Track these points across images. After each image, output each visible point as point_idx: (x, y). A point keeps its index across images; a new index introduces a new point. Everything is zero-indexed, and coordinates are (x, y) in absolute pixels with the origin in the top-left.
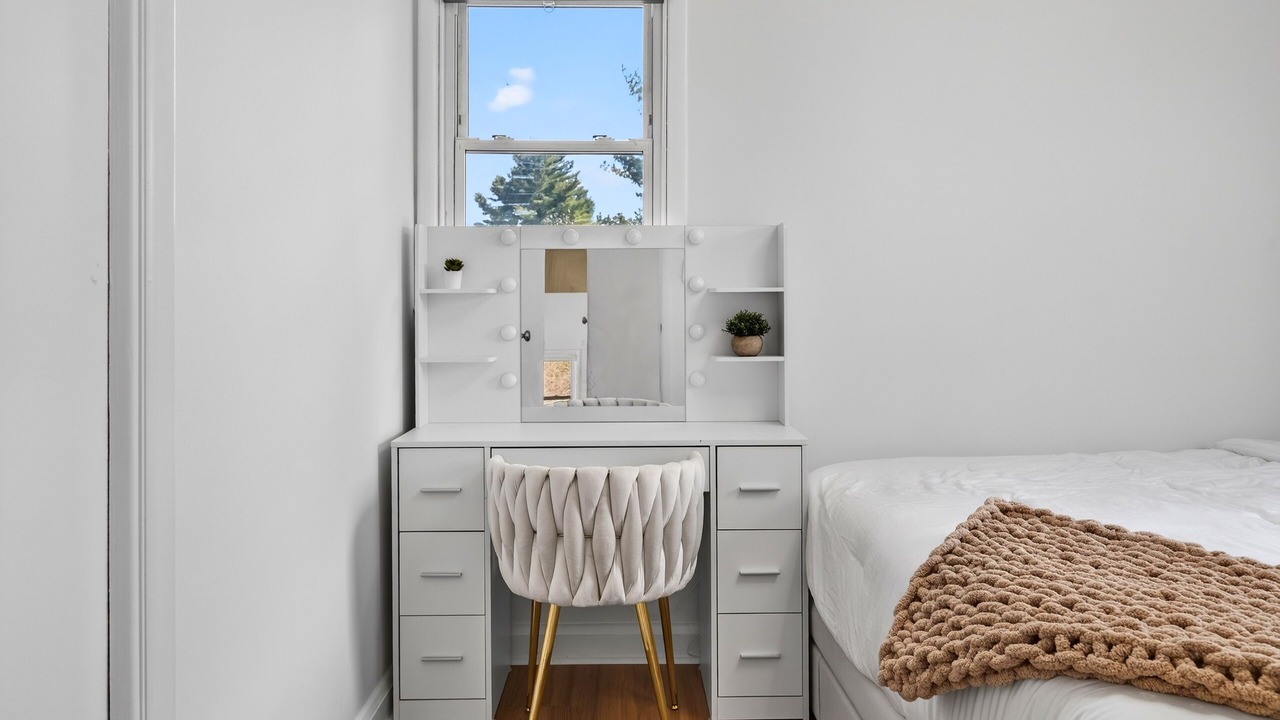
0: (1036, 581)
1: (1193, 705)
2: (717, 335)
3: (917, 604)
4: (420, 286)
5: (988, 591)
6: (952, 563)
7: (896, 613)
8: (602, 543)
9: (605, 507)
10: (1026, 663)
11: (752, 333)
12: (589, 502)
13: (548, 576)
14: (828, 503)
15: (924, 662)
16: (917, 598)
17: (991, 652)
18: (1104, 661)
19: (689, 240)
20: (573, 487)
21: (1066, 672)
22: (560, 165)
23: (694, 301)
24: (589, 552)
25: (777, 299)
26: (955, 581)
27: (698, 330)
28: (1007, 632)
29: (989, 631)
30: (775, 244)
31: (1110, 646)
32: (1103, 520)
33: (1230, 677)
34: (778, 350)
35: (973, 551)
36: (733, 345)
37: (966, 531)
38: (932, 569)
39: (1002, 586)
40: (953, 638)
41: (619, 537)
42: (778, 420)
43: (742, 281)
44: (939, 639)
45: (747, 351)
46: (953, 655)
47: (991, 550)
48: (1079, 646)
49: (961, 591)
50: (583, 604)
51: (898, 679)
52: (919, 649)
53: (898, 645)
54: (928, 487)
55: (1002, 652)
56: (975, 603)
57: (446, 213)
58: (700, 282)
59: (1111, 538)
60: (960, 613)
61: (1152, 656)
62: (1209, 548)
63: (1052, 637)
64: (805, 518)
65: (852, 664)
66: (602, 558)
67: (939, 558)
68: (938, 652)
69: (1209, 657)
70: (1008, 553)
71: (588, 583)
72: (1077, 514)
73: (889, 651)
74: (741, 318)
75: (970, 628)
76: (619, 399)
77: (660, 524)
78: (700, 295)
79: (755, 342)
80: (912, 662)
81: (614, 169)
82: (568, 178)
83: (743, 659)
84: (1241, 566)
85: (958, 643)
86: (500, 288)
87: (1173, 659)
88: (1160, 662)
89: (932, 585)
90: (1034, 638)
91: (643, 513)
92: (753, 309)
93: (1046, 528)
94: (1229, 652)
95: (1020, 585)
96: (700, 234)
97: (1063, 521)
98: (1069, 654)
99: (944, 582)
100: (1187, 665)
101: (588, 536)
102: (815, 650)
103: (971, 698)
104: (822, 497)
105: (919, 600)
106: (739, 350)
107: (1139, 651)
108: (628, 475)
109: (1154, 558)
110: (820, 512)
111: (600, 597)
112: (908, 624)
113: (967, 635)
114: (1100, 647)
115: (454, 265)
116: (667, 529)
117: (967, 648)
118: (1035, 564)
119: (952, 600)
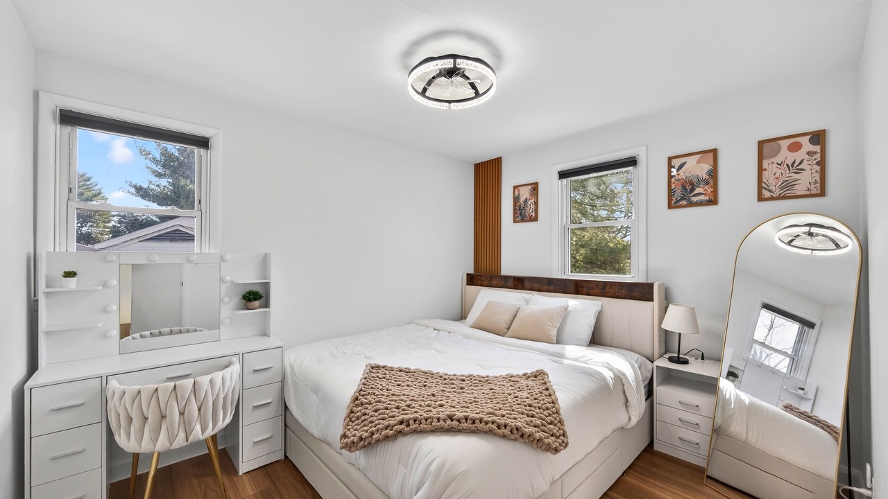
0: (395, 398)
1: (452, 433)
2: (237, 300)
3: (352, 414)
4: (42, 287)
5: (380, 406)
6: (363, 396)
7: (345, 420)
8: (191, 415)
9: (193, 398)
10: (400, 432)
11: (255, 299)
12: (183, 397)
13: (155, 440)
14: (296, 369)
15: (361, 439)
16: (352, 412)
17: (387, 431)
18: (426, 426)
19: (222, 259)
20: (174, 392)
21: (415, 432)
22: (88, 183)
23: (224, 287)
24: (182, 421)
25: (266, 286)
26: (366, 403)
27: (227, 299)
28: (392, 422)
29: (386, 423)
30: (265, 261)
31: (426, 420)
32: (404, 366)
33: (460, 423)
34: (267, 305)
35: (368, 388)
36: (245, 305)
37: (364, 381)
38: (357, 399)
39: (384, 403)
40: (371, 427)
41: (199, 409)
42: (265, 334)
43: (250, 278)
44: (366, 428)
45: (253, 307)
46: (372, 434)
47: (374, 387)
48: (417, 422)
49: (369, 407)
50: (177, 447)
51: (350, 447)
52: (358, 434)
53: (348, 433)
54: (335, 357)
55: (392, 430)
56: (376, 411)
57: (60, 243)
58: (228, 278)
59: (407, 372)
60: (372, 416)
61: (439, 421)
62: (435, 372)
63: (408, 421)
64: (284, 376)
65: (313, 436)
66: (190, 423)
67: (357, 394)
68: (366, 434)
69: (454, 418)
70: (381, 387)
71: (182, 435)
72: (396, 365)
73: (344, 436)
74: (250, 293)
75: (377, 422)
76: (172, 329)
77: (222, 396)
78: (228, 284)
79: (257, 303)
80: (356, 439)
81: (129, 192)
82: (94, 190)
83: (254, 442)
84: (445, 377)
85: (374, 429)
86: (105, 285)
87: (444, 421)
88: (442, 423)
89: (357, 406)
90: (401, 423)
91: (213, 395)
92: (255, 289)
93: (387, 372)
94: (459, 415)
95: (390, 401)
96: (229, 257)
97: (392, 369)
98: (415, 426)
99: (362, 404)
100: (449, 422)
101: (182, 414)
102: (288, 430)
103: (375, 448)
104: (292, 367)
105: (353, 412)
106: (249, 307)
107: (435, 420)
108: (204, 380)
109: (422, 378)
110: (291, 374)
111: (187, 441)
112: (350, 423)
113: (377, 425)
114: (423, 421)
115: (70, 274)
116: (225, 399)
117: (378, 430)
118: (391, 390)
119: (367, 411)
